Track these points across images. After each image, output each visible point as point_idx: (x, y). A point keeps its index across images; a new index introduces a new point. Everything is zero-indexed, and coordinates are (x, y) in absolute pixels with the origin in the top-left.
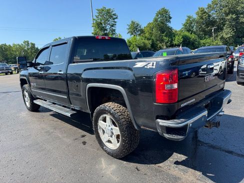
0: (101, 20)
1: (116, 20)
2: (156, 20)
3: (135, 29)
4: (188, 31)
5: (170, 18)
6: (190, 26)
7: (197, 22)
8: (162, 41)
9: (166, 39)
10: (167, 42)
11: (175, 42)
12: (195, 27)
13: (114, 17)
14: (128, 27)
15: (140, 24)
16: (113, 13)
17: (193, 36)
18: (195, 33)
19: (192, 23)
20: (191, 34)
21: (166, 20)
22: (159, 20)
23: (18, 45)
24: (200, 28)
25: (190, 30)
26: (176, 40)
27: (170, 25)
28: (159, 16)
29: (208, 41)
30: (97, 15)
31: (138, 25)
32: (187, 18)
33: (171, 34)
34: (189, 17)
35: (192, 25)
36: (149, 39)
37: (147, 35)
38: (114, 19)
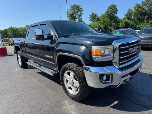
0: (73, 12)
1: (82, 12)
2: (107, 12)
3: (94, 17)
4: (129, 19)
5: (117, 11)
6: (130, 16)
7: (135, 14)
8: (111, 25)
9: (114, 24)
10: (115, 26)
11: (120, 26)
12: (133, 16)
13: (81, 10)
14: (90, 17)
15: (97, 14)
16: (81, 8)
17: (131, 22)
18: (133, 20)
19: (131, 14)
20: (131, 21)
21: (114, 12)
22: (109, 12)
23: (23, 28)
24: (136, 17)
25: (130, 18)
26: (120, 25)
27: (117, 15)
28: (110, 9)
29: (142, 25)
30: (71, 9)
31: (96, 15)
32: (128, 11)
33: (117, 21)
34: (129, 10)
35: (131, 15)
36: (103, 24)
37: (102, 21)
38: (81, 12)
